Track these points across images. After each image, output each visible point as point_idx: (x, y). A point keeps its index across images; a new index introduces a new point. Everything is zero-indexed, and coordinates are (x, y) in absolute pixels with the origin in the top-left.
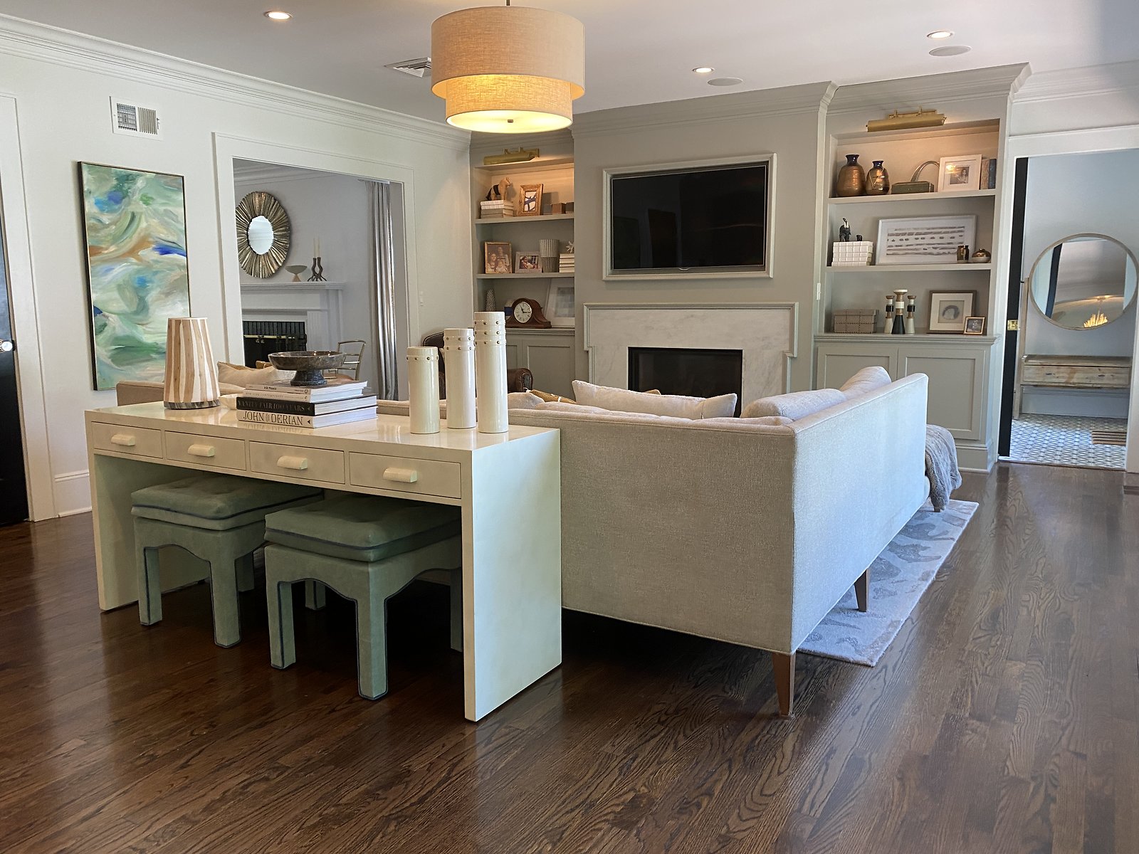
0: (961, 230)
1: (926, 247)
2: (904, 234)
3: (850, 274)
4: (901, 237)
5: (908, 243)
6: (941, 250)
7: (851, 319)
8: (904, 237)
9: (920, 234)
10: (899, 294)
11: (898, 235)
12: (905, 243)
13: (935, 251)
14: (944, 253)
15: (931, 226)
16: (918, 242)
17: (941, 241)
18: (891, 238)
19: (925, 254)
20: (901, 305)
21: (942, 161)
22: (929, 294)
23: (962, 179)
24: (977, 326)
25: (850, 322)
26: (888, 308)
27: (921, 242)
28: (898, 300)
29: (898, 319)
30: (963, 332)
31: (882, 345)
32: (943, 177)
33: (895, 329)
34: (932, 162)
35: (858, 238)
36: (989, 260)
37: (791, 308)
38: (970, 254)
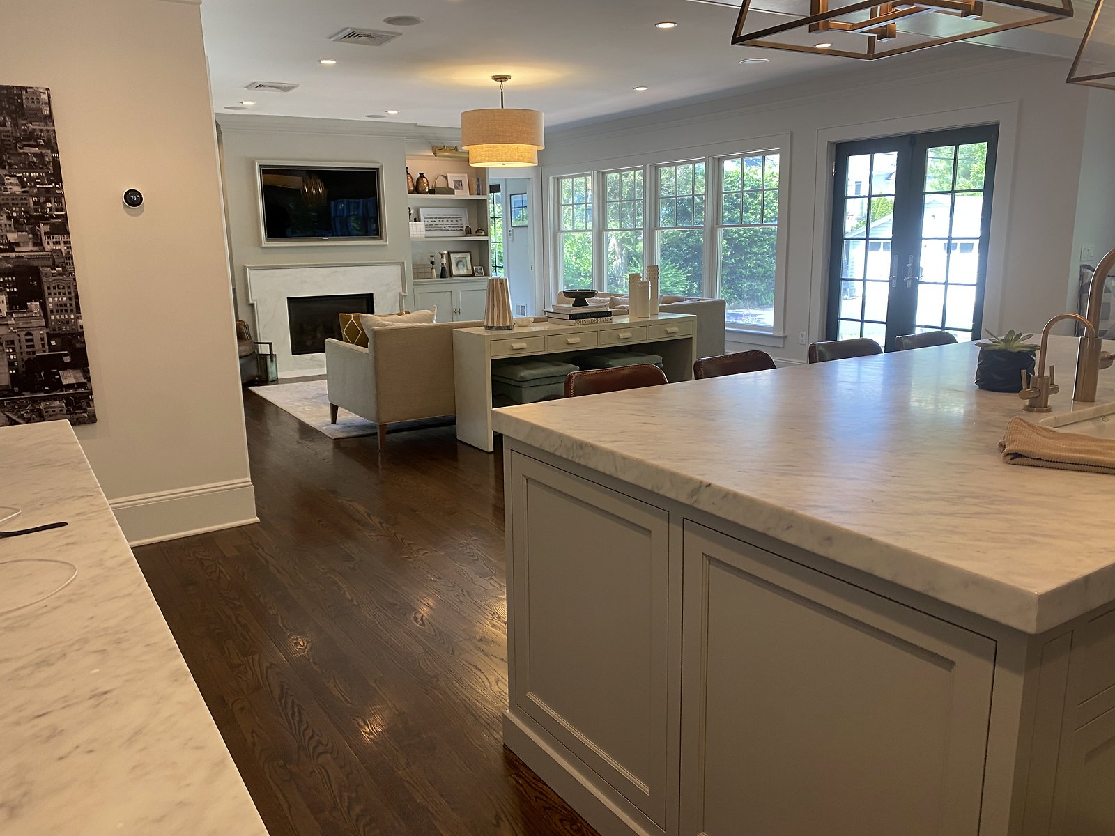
0: (460, 217)
1: (445, 226)
2: (433, 218)
3: (416, 244)
5: (435, 223)
6: (454, 228)
7: (420, 270)
8: (433, 220)
9: (441, 218)
10: (442, 255)
11: (429, 218)
12: (434, 223)
13: (449, 229)
14: (454, 230)
15: (445, 213)
16: (441, 223)
17: (452, 223)
18: (427, 220)
19: (446, 230)
20: (445, 261)
21: (449, 176)
22: (449, 254)
23: (460, 187)
24: (479, 271)
25: (420, 272)
26: (432, 263)
27: (442, 223)
28: (442, 258)
29: (443, 269)
30: (473, 275)
31: (447, 285)
32: (451, 186)
33: (443, 275)
34: (443, 176)
35: (415, 220)
36: (486, 235)
37: (402, 264)
38: (474, 232)
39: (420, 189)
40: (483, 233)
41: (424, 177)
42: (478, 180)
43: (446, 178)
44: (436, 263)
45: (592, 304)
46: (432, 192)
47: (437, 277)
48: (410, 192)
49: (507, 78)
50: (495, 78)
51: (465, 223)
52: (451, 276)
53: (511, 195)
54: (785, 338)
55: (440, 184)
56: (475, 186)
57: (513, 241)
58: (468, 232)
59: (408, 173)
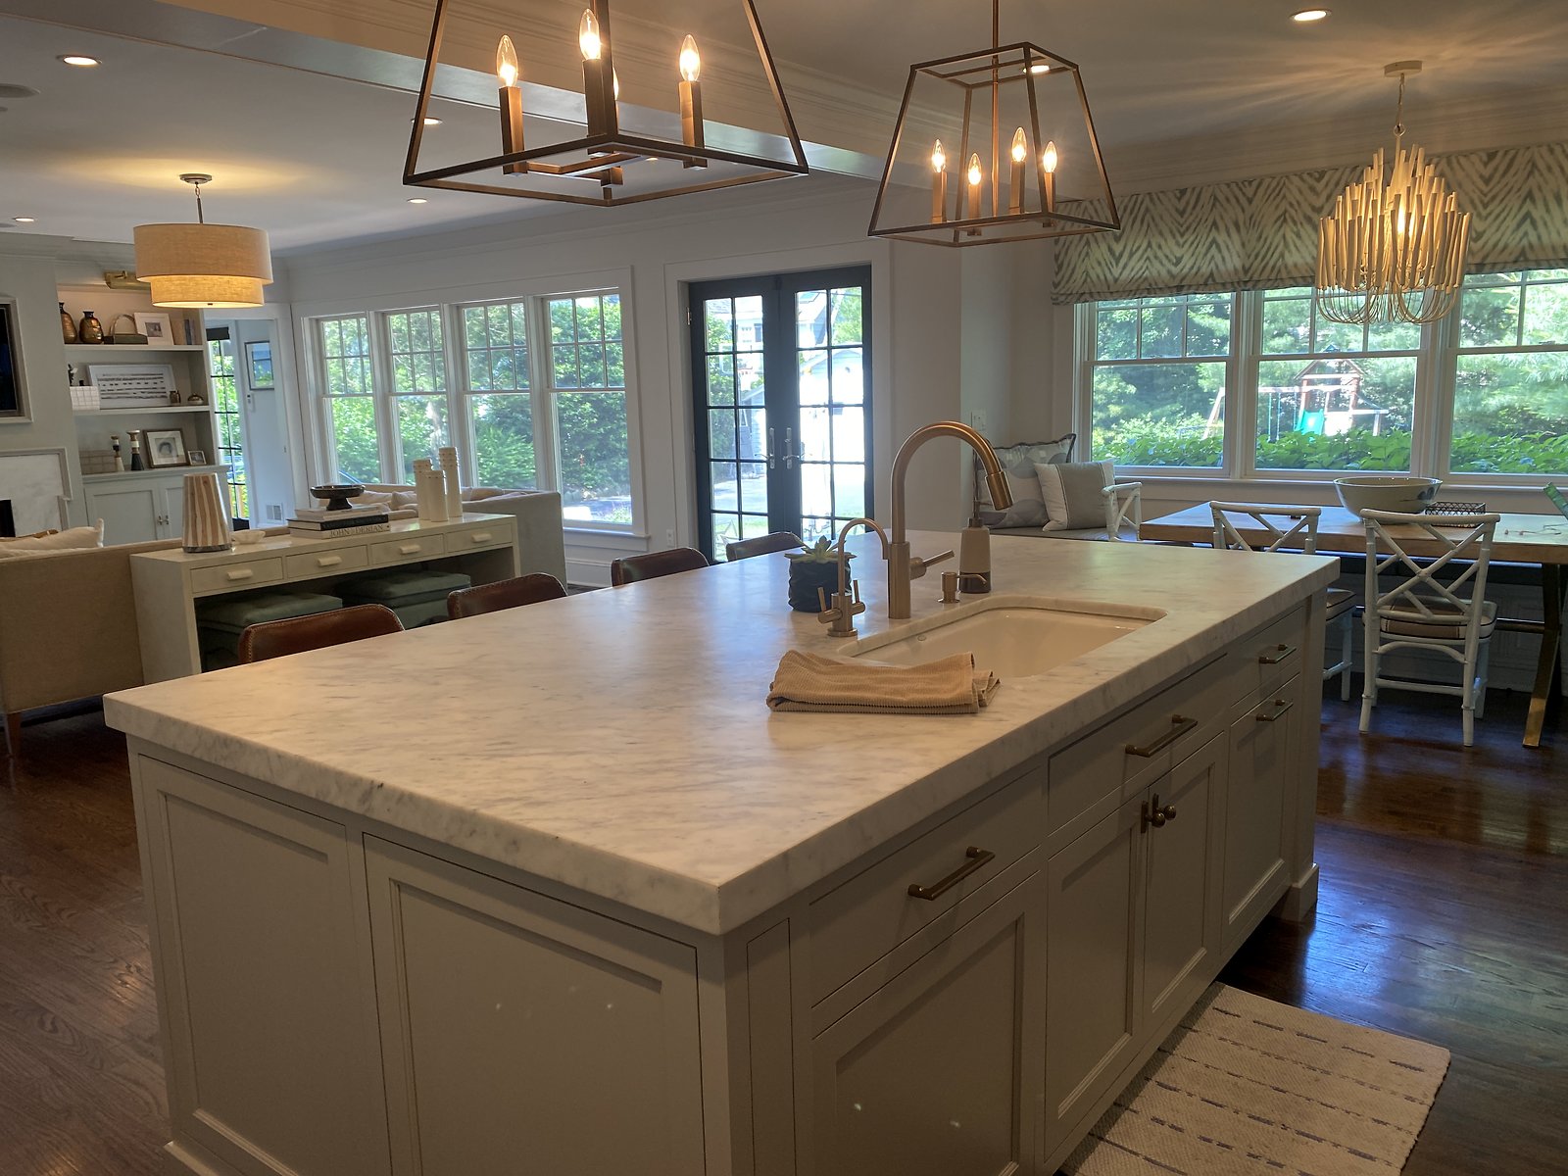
0: (160, 377)
1: (135, 391)
2: (112, 380)
3: (84, 420)
4: (111, 382)
5: (117, 387)
6: (154, 394)
7: (94, 460)
8: (114, 382)
9: (127, 379)
10: (132, 435)
11: (107, 380)
12: (113, 387)
13: (142, 395)
14: (152, 397)
15: (135, 373)
16: (128, 386)
17: (146, 386)
18: (102, 383)
19: (135, 397)
20: (137, 444)
21: (137, 316)
22: (144, 433)
23: (157, 333)
24: (197, 457)
25: (94, 463)
26: (116, 448)
27: (130, 386)
28: (133, 440)
29: (135, 456)
30: (188, 464)
31: (143, 480)
32: (142, 331)
33: (135, 465)
34: (126, 316)
35: (82, 384)
36: (206, 403)
37: (60, 453)
38: (184, 398)
39: (87, 337)
40: (200, 401)
41: (93, 318)
42: (187, 322)
43: (133, 319)
44: (122, 448)
45: (357, 507)
46: (108, 340)
47: (126, 469)
48: (68, 341)
49: (205, 178)
50: (187, 178)
51: (169, 385)
52: (150, 466)
53: (246, 343)
54: (648, 539)
55: (122, 328)
56: (182, 333)
57: (254, 410)
58: (175, 399)
59: (62, 312)
